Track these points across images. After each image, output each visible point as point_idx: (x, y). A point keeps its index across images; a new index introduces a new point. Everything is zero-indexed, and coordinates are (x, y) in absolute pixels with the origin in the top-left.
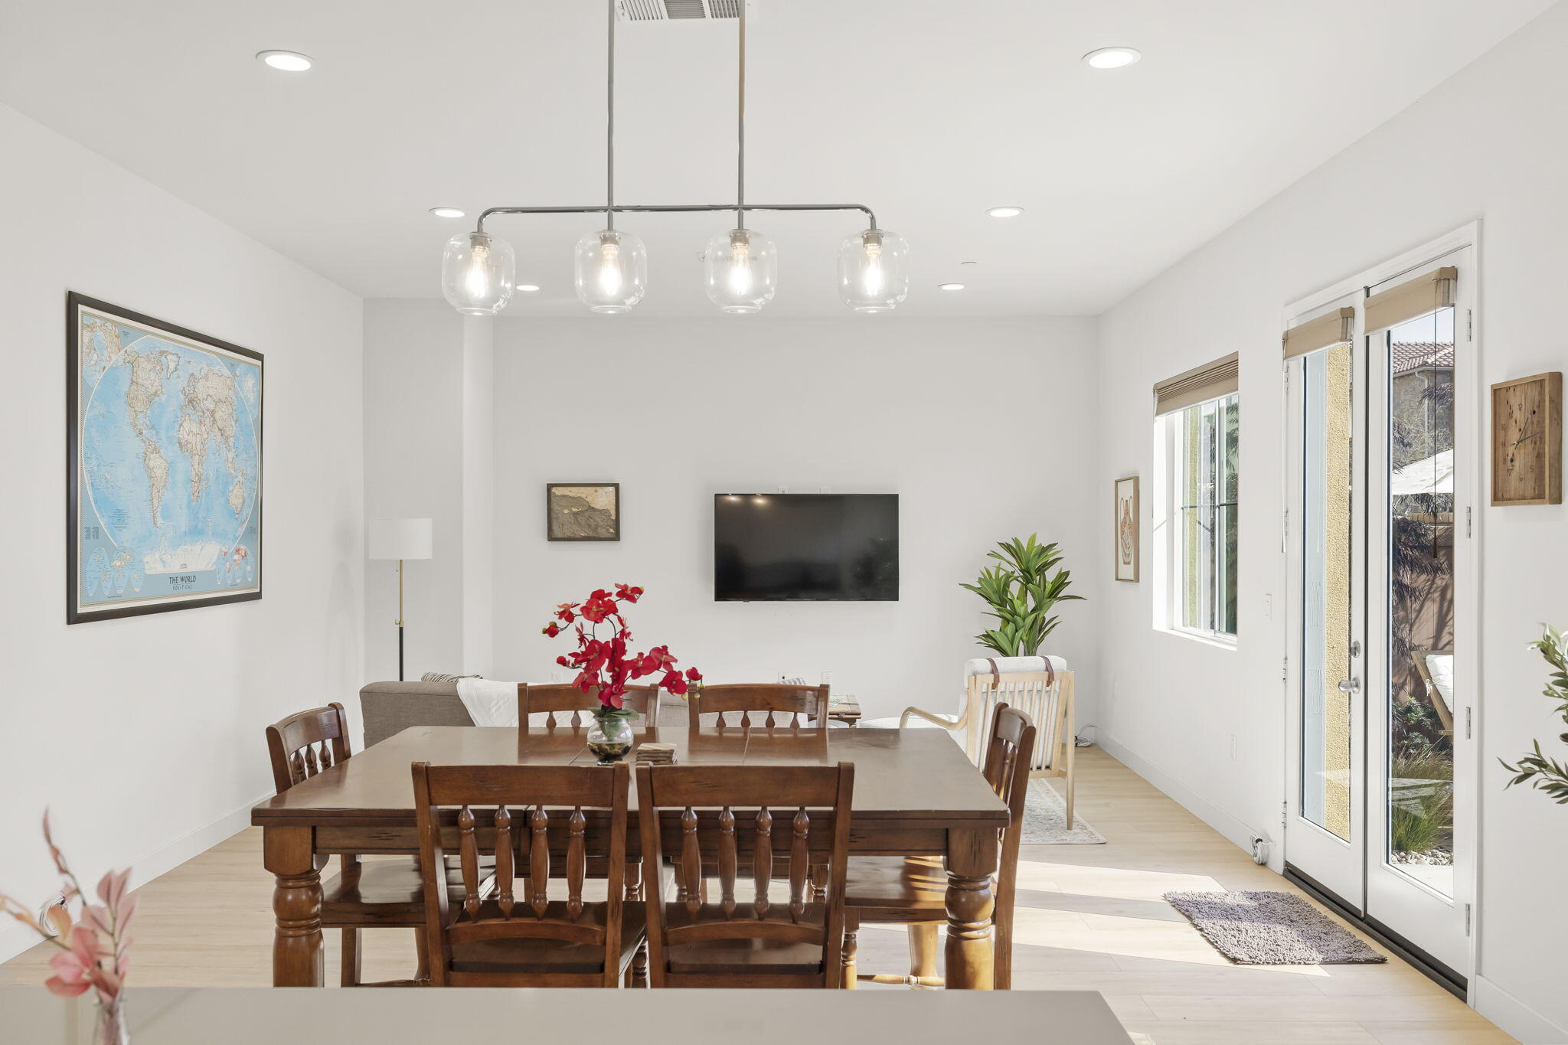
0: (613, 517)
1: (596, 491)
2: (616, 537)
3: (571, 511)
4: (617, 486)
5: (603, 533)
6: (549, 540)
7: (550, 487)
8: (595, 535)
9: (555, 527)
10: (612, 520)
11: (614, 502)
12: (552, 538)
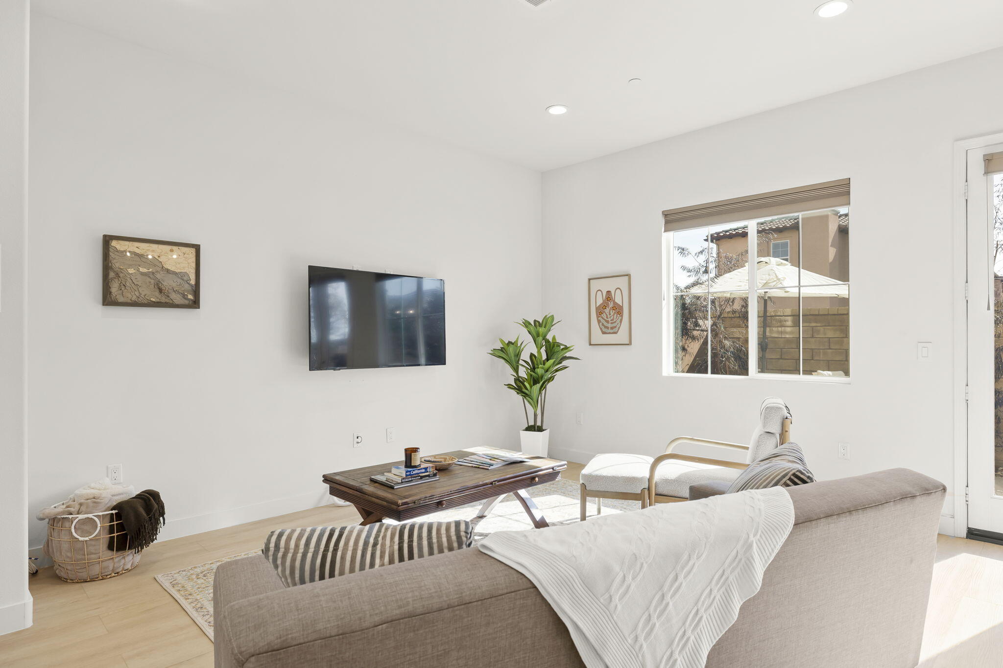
0: (193, 282)
1: (172, 251)
2: (195, 304)
3: (138, 270)
4: (197, 248)
5: (177, 299)
6: (103, 305)
7: (107, 240)
8: (167, 301)
9: (114, 288)
10: (192, 286)
11: (194, 265)
12: (108, 300)
